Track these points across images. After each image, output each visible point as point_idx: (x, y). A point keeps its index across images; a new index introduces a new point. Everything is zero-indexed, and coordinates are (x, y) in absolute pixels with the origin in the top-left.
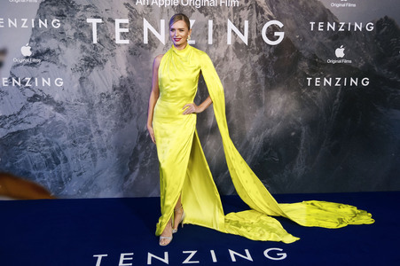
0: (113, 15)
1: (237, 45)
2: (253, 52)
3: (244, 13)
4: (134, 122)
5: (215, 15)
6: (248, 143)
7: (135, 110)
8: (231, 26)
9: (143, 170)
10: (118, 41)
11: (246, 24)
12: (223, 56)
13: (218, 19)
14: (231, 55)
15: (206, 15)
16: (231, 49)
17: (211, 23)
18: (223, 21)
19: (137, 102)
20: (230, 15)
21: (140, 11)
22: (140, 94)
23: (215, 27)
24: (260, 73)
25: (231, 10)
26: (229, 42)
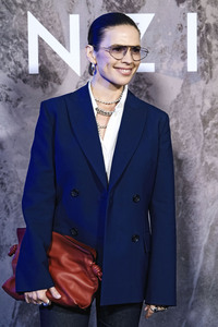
13: (209, 10)
19: (13, 215)
23: (204, 30)
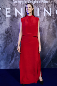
0: (5, 7)
1: (48, 16)
2: (53, 19)
3: (50, 5)
4: (12, 43)
5: (40, 6)
6: (51, 50)
7: (13, 39)
8: (45, 10)
9: (16, 59)
10: (7, 16)
11: (51, 9)
12: (42, 20)
14: (45, 20)
15: (37, 6)
16: (45, 18)
17: (38, 9)
18: (43, 8)
19: (13, 36)
20: (45, 6)
21: (14, 5)
22: (14, 34)
23: (40, 10)
24: (55, 26)
25: (45, 4)
26: (45, 15)
